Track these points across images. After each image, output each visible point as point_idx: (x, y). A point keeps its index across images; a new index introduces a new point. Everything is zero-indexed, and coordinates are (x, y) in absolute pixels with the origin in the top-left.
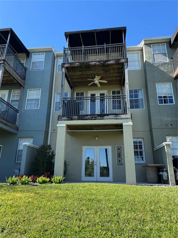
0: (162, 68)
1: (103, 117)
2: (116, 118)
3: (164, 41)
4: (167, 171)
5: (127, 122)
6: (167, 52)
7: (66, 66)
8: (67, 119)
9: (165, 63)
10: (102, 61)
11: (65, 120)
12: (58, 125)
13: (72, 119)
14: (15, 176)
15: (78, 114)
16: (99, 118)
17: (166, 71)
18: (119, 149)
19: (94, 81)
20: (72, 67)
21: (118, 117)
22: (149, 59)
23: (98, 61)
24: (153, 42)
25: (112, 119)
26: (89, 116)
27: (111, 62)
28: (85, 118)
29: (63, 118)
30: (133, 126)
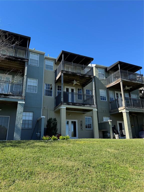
0: (102, 82)
1: (84, 105)
2: (90, 106)
3: (104, 68)
4: (110, 133)
5: (95, 109)
6: (104, 74)
7: (64, 72)
8: (66, 104)
9: (103, 80)
10: (83, 74)
11: (65, 105)
12: (62, 107)
13: (69, 105)
14: (45, 137)
15: (68, 101)
16: (83, 106)
17: (103, 83)
18: (81, 122)
19: (73, 82)
20: (67, 74)
21: (91, 106)
22: (97, 75)
23: (81, 74)
24: (99, 67)
25: (89, 107)
26: (78, 104)
27: (87, 76)
28: (76, 105)
29: (64, 104)
30: (97, 111)
